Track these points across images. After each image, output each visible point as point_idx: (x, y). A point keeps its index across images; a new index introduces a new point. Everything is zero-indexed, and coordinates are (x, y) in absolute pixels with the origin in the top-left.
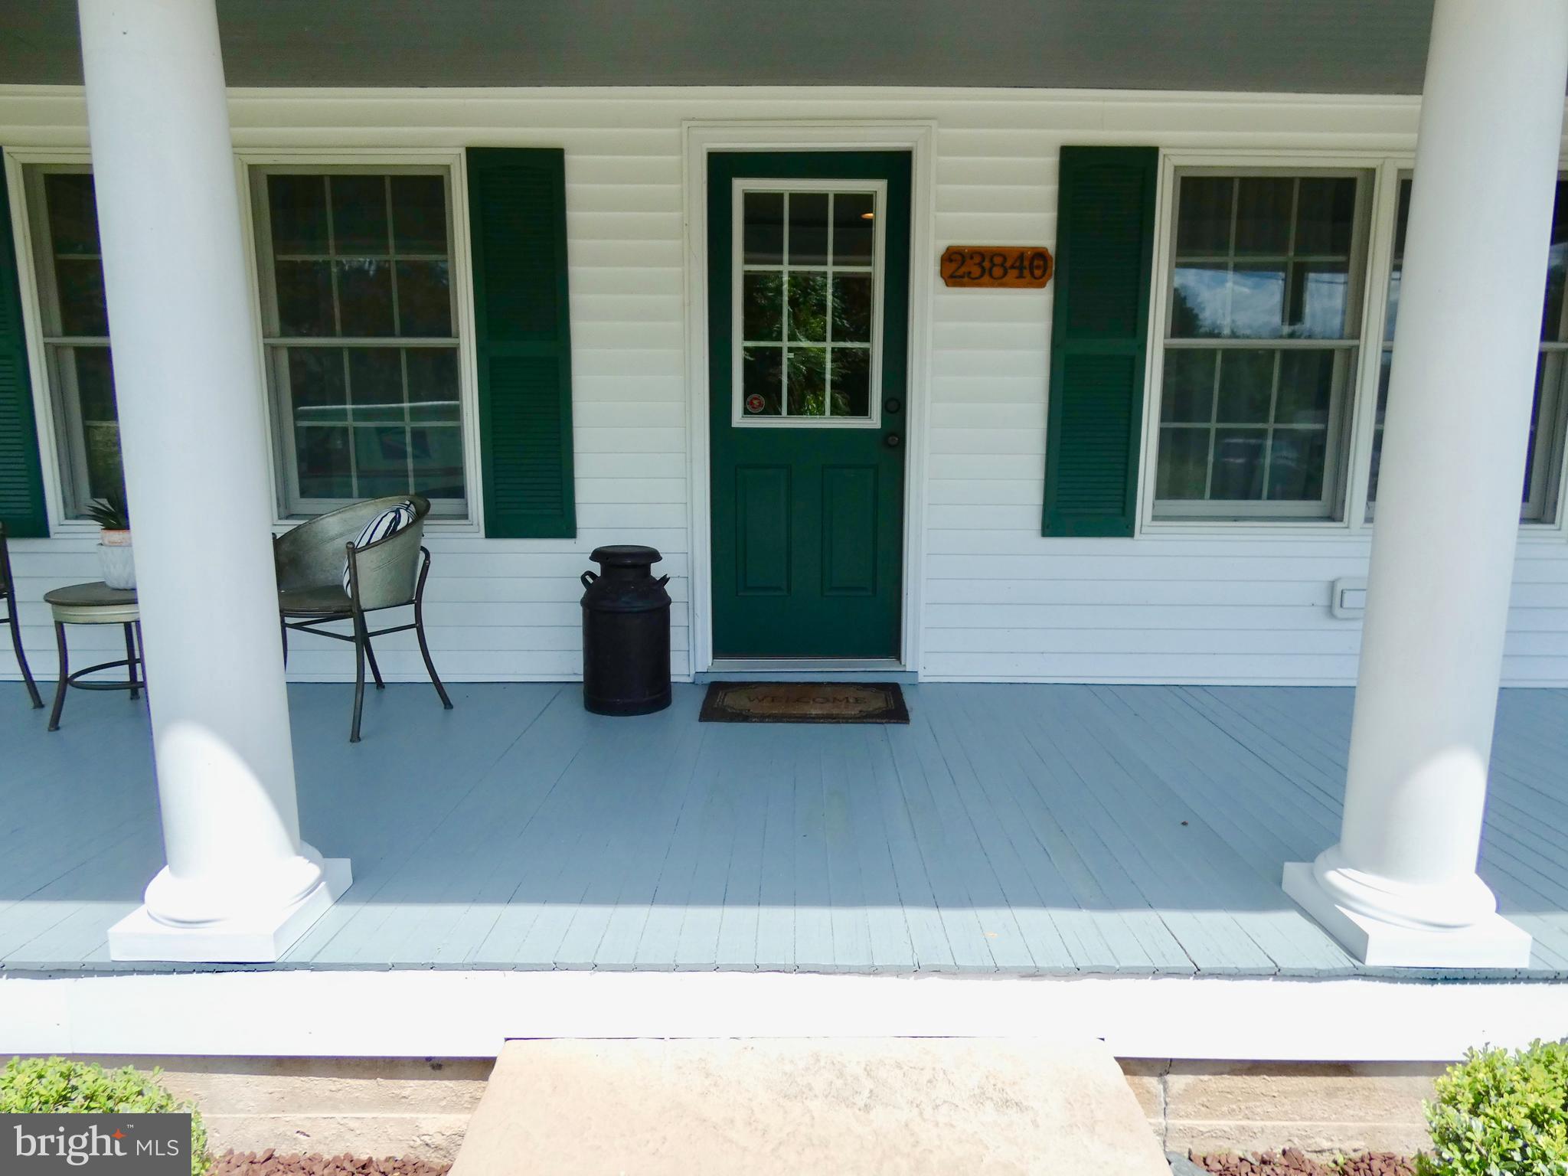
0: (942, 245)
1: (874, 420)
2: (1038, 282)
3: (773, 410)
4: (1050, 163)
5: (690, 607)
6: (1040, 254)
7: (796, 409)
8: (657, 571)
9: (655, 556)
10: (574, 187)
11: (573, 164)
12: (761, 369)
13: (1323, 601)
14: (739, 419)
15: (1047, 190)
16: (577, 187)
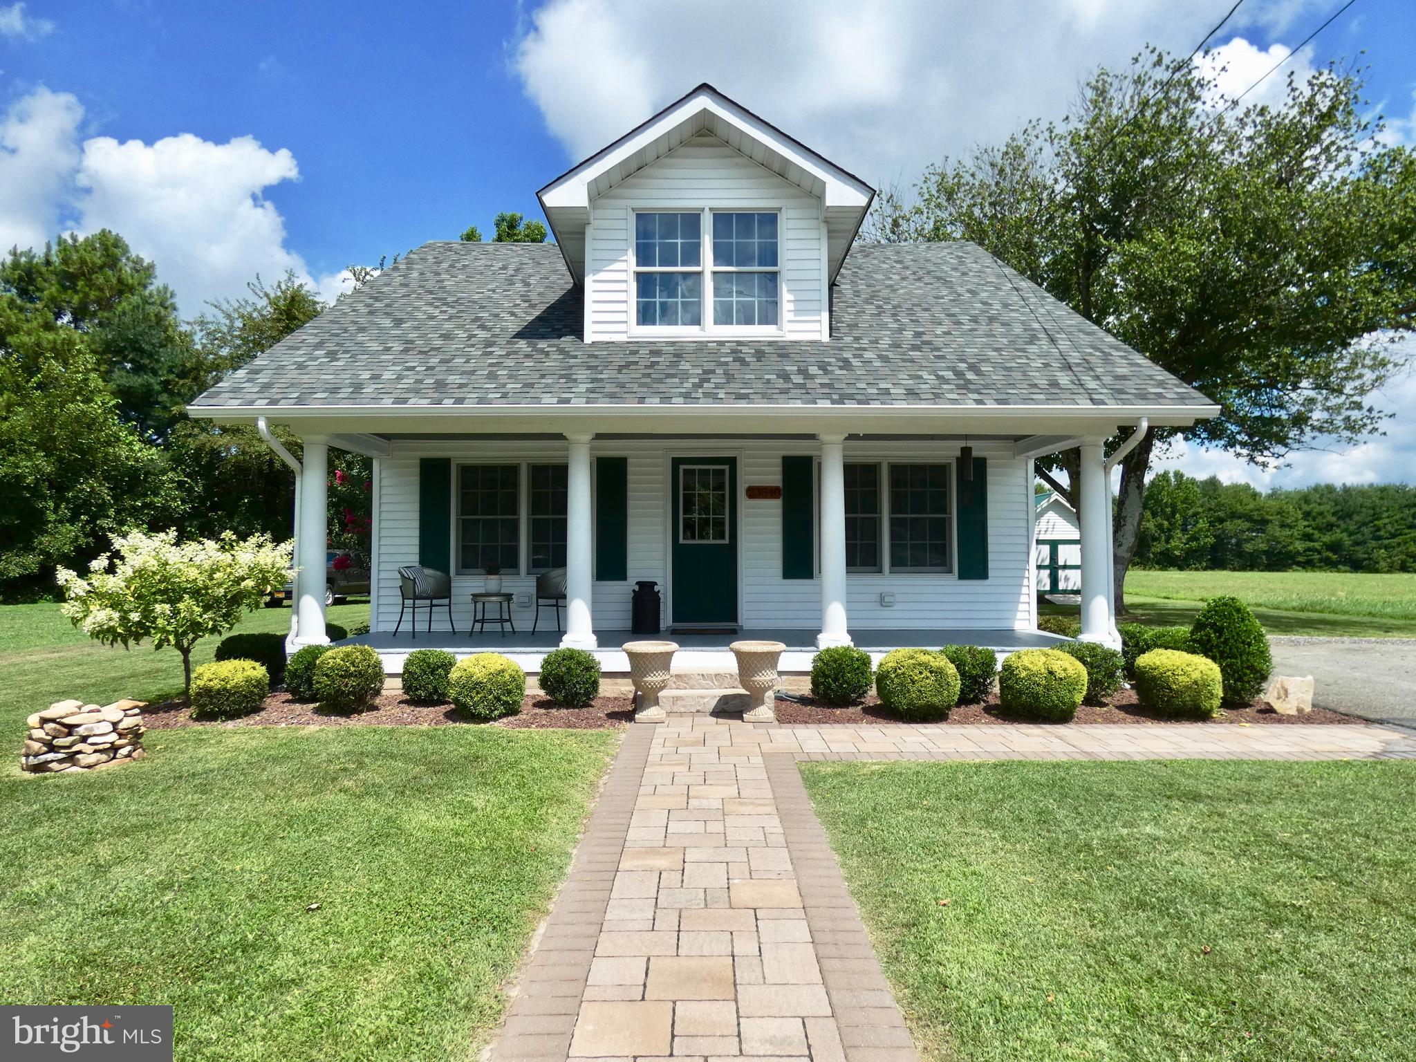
0: (747, 486)
1: (727, 541)
2: (777, 497)
3: (693, 537)
4: (780, 461)
5: (665, 603)
6: (777, 488)
7: (701, 537)
8: (656, 588)
9: (655, 584)
10: (630, 469)
11: (630, 461)
12: (689, 526)
13: (878, 600)
14: (681, 541)
15: (779, 469)
16: (631, 469)
